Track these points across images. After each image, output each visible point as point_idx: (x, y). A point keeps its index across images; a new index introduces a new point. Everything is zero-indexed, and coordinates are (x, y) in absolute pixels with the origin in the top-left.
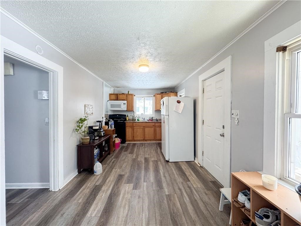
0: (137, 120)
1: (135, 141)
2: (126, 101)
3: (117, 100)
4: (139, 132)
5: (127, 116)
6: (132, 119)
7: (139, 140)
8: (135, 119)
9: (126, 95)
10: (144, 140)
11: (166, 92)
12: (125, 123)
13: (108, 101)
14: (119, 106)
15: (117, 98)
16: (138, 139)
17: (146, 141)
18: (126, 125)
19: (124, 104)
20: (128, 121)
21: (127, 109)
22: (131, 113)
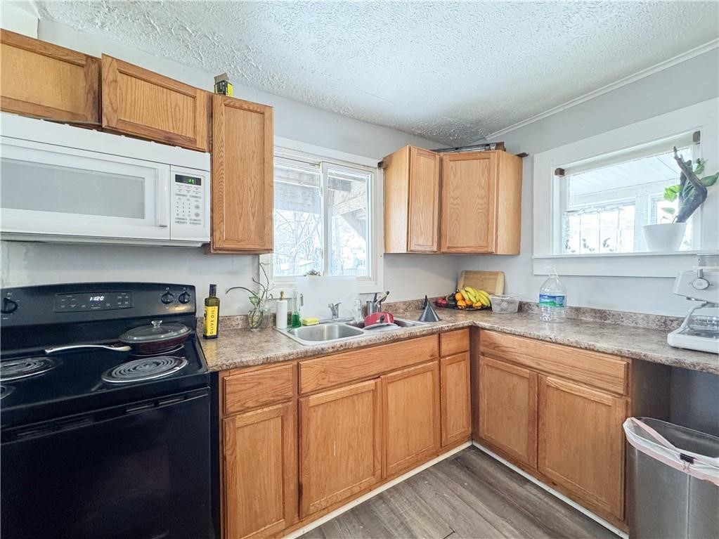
2: (206, 156)
4: (343, 433)
5: (203, 294)
8: (273, 318)
9: (202, 101)
18: (229, 398)
19: (179, 179)
20: (214, 337)
21: (217, 235)
22: (235, 273)
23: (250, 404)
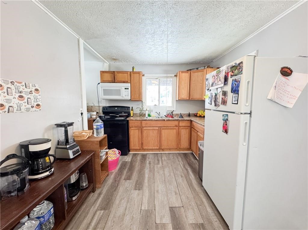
0: (147, 116)
1: (144, 150)
2: (130, 84)
3: (115, 82)
4: (151, 136)
5: (131, 108)
6: (140, 114)
7: (152, 150)
8: (145, 114)
9: (129, 73)
10: (160, 149)
11: (197, 69)
12: (128, 121)
13: (99, 83)
14: (118, 92)
15: (113, 78)
16: (150, 148)
17: (163, 150)
18: (130, 125)
19: (125, 89)
20: (132, 116)
21: (132, 98)
22: (138, 105)
23: (133, 126)
